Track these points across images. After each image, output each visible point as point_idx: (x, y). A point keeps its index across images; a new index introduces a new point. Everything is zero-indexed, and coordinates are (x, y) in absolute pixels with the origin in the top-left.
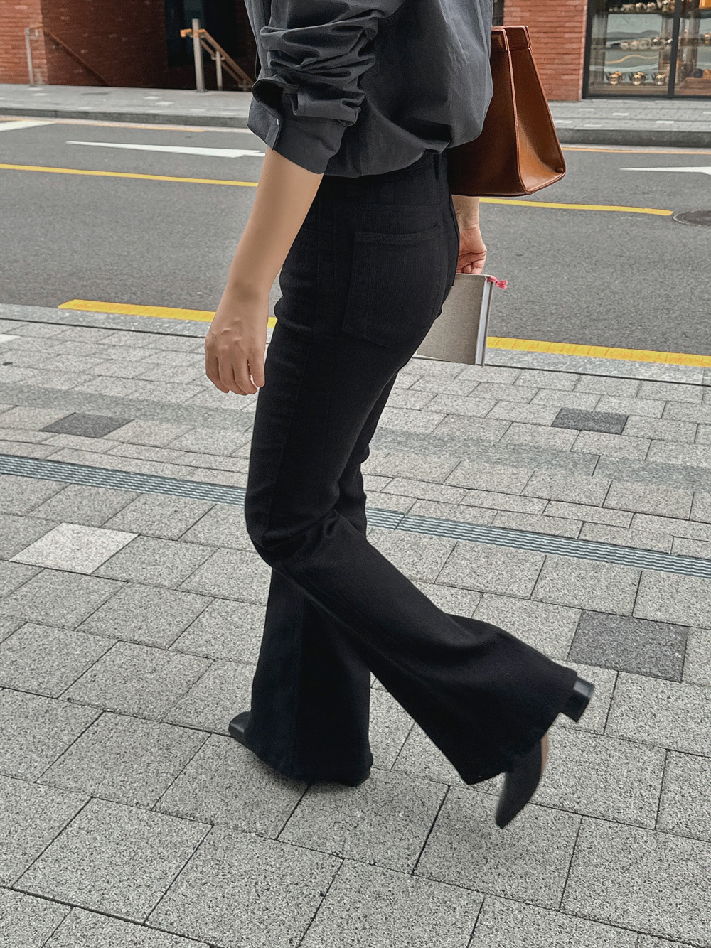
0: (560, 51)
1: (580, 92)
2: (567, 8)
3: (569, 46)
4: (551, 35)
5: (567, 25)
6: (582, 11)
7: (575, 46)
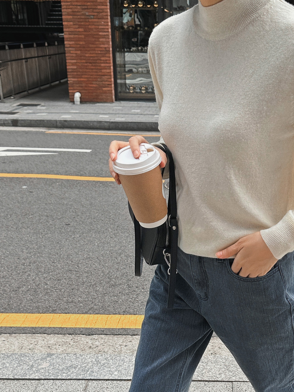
0: (100, 74)
1: (114, 97)
2: (101, 49)
3: (105, 71)
4: (94, 64)
5: (102, 59)
6: (109, 51)
7: (108, 71)
